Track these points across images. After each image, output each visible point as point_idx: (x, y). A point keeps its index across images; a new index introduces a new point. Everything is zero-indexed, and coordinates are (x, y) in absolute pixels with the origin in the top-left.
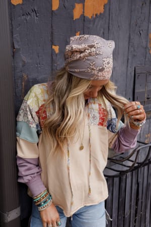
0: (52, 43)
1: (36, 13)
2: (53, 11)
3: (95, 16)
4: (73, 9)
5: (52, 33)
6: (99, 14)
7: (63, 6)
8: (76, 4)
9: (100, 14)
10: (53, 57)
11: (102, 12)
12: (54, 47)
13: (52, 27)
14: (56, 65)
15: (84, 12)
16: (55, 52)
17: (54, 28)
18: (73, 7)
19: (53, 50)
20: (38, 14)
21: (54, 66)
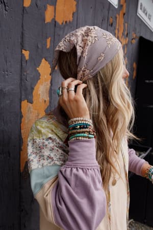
0: (22, 46)
1: (5, 6)
2: (24, 7)
3: (64, 22)
4: (45, 10)
5: (22, 34)
6: (68, 21)
7: (35, 4)
8: (48, 5)
9: (70, 21)
10: (23, 64)
11: (71, 20)
12: (24, 52)
13: (22, 27)
14: (25, 73)
15: (55, 17)
16: (25, 57)
17: (25, 28)
19: (22, 55)
20: (7, 8)
21: (24, 75)
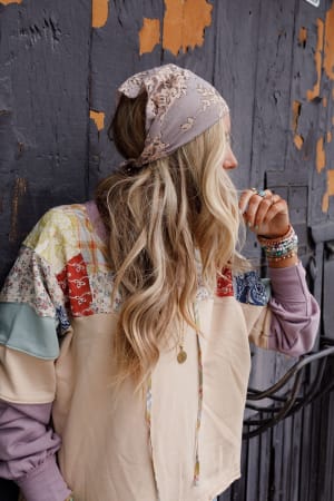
0: (90, 105)
1: (54, 30)
2: (93, 29)
3: (184, 50)
4: (139, 29)
5: (90, 81)
6: (193, 48)
7: (116, 21)
8: (145, 19)
9: (196, 47)
10: (91, 140)
11: (200, 44)
12: (93, 115)
13: (90, 66)
14: (96, 157)
15: (161, 40)
16: (95, 126)
17: (95, 69)
18: (140, 26)
19: (91, 122)
20: (58, 33)
21: (93, 160)
